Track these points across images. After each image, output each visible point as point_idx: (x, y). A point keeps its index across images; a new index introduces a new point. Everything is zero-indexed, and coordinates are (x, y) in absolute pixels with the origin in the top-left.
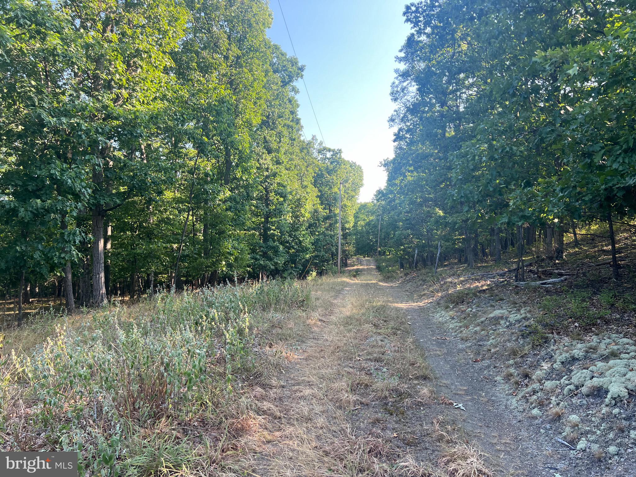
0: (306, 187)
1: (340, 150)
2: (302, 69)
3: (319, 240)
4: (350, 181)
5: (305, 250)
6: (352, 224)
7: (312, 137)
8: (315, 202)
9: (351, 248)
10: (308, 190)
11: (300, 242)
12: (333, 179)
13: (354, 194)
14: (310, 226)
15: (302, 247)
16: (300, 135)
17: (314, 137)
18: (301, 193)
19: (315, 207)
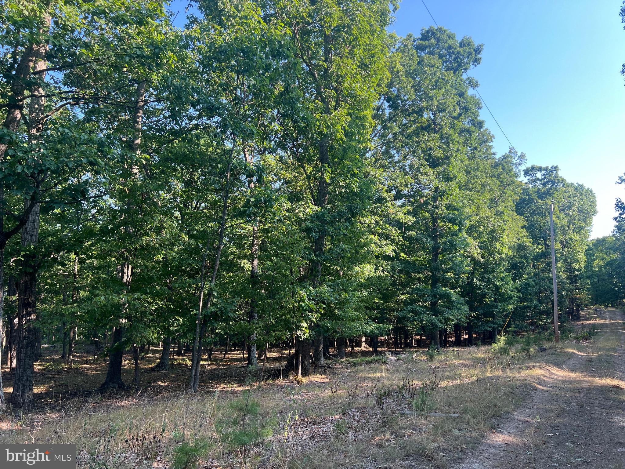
0: (502, 213)
1: (556, 167)
2: (478, 51)
3: (528, 284)
4: (574, 207)
5: (507, 299)
6: (583, 264)
7: (508, 150)
8: (521, 235)
9: (584, 296)
10: (506, 217)
11: (497, 288)
12: (546, 204)
13: (583, 224)
14: (514, 266)
15: (502, 295)
16: (490, 146)
17: (512, 150)
18: (494, 222)
19: (521, 241)
